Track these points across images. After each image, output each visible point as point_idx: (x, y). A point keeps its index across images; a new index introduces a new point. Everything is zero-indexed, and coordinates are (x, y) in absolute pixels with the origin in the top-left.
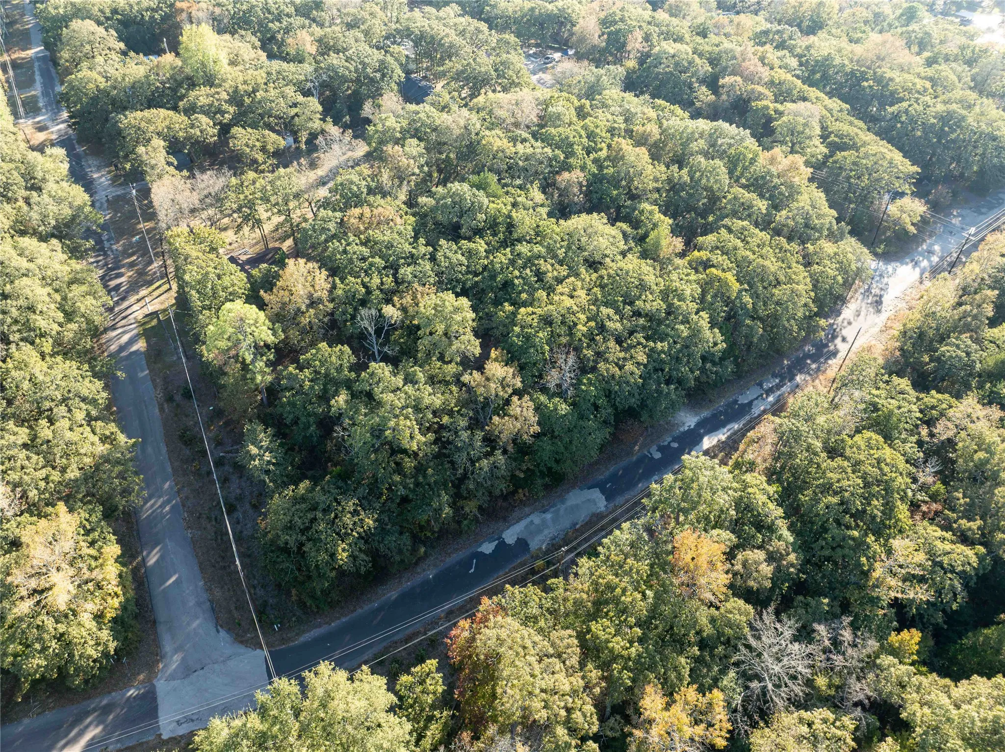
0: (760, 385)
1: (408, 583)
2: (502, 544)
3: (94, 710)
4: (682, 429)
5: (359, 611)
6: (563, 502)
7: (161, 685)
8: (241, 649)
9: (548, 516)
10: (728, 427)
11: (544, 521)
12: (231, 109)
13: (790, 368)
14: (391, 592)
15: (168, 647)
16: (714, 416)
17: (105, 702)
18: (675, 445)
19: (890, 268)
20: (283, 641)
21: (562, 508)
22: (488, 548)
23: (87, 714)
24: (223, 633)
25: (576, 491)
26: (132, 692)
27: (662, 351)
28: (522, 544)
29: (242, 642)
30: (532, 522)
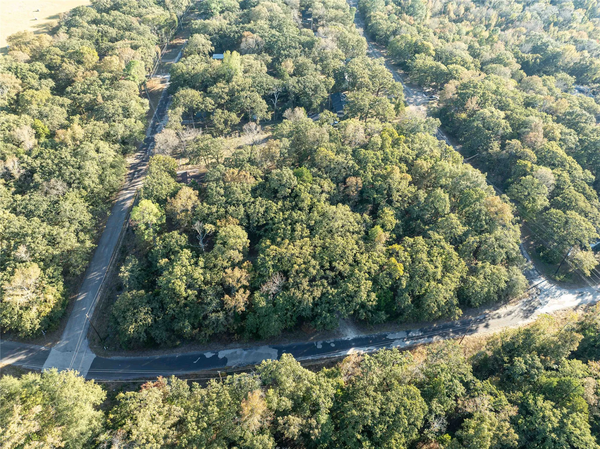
0: (408, 332)
1: (166, 354)
2: (216, 356)
3: (27, 349)
4: (343, 338)
5: (140, 357)
6: (257, 349)
7: (53, 351)
8: (89, 350)
9: (245, 353)
10: (370, 348)
11: (241, 354)
12: (227, 98)
13: (435, 330)
14: (157, 355)
15: (65, 336)
16: (367, 339)
17: (32, 347)
18: (333, 345)
19: (558, 292)
20: (105, 355)
21: (254, 351)
22: (209, 355)
23: (24, 349)
24: (86, 341)
25: (266, 347)
26: (43, 348)
27: (332, 294)
28: (225, 360)
29: (91, 348)
30: (236, 352)
